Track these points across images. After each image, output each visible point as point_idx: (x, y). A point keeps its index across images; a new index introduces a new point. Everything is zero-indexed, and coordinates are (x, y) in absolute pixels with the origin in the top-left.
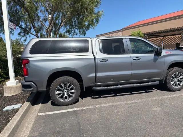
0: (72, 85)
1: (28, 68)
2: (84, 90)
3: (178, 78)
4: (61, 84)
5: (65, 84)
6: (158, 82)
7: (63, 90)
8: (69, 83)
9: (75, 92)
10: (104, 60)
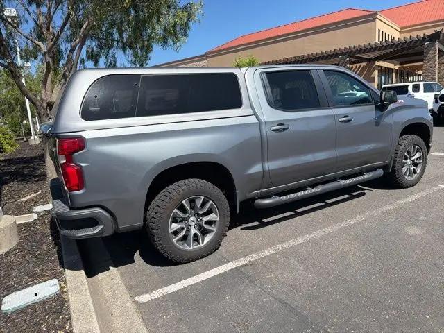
0: (211, 202)
1: (83, 165)
2: (238, 211)
3: (412, 159)
4: (184, 202)
5: (192, 202)
6: (380, 172)
7: (187, 219)
8: (203, 198)
9: (218, 219)
10: (282, 127)
